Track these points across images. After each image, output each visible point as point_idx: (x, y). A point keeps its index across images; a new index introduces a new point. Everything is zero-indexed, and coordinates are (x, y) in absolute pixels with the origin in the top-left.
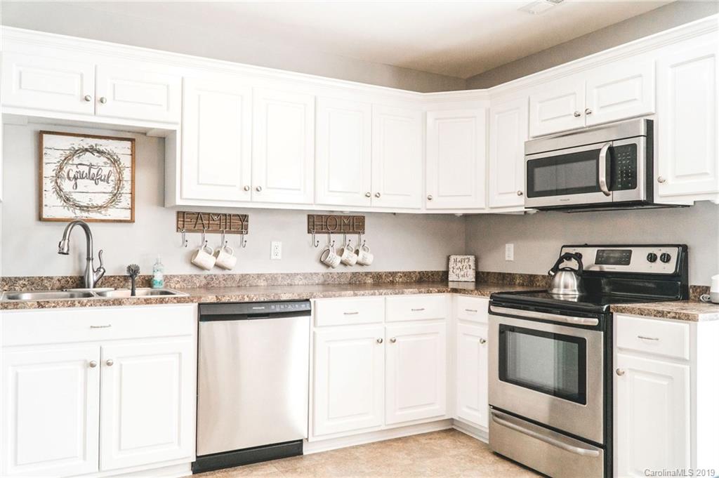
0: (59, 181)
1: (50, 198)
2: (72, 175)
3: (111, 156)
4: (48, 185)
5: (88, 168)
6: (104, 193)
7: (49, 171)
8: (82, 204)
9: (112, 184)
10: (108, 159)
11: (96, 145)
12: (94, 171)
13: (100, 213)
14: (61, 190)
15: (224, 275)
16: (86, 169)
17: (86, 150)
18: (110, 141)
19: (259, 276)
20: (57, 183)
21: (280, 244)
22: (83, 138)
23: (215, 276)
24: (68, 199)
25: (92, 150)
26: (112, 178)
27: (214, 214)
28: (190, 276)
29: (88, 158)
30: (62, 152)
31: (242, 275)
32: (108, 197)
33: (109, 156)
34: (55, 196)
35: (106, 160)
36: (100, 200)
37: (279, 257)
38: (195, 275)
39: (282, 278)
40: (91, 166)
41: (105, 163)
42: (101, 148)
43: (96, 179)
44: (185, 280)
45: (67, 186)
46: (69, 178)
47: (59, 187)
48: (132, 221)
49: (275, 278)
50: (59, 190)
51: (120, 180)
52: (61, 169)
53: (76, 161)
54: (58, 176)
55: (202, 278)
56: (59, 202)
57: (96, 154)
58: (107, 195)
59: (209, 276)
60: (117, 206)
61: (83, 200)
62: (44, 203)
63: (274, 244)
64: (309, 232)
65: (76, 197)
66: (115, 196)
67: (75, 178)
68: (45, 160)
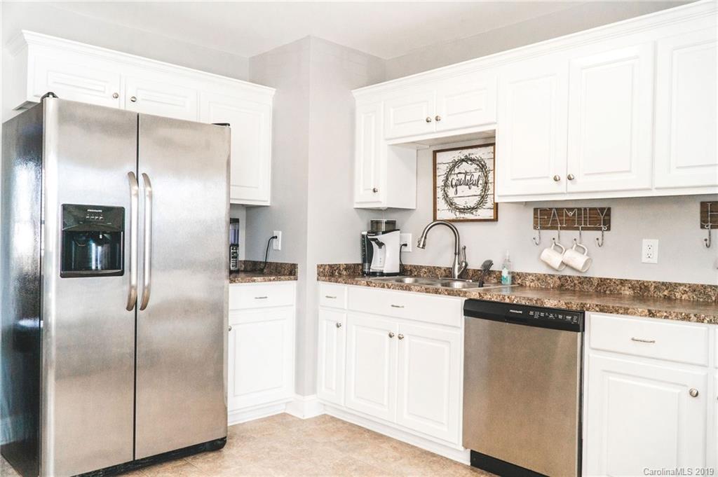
0: (446, 189)
1: (441, 204)
2: (454, 183)
3: (480, 162)
4: (440, 193)
5: (463, 175)
6: (475, 196)
7: (440, 182)
8: (460, 207)
9: (480, 187)
10: (478, 165)
11: (469, 155)
12: (468, 177)
13: (472, 213)
14: (447, 196)
15: (579, 277)
16: (462, 176)
17: (463, 160)
18: (479, 149)
19: (623, 282)
20: (445, 191)
21: (655, 243)
22: (459, 151)
23: (570, 277)
24: (452, 204)
25: (467, 160)
26: (481, 182)
27: (567, 209)
28: (544, 275)
29: (465, 167)
30: (447, 165)
31: (601, 279)
32: (478, 199)
33: (478, 163)
34: (443, 201)
35: (476, 166)
36: (472, 202)
37: (655, 260)
38: (549, 275)
39: (655, 287)
40: (466, 173)
41: (476, 169)
42: (473, 157)
43: (469, 184)
44: (539, 279)
45: (451, 192)
46: (452, 186)
47: (446, 194)
48: (496, 219)
49: (646, 286)
50: (446, 196)
51: (486, 183)
52: (447, 179)
53: (457, 171)
54: (446, 185)
55: (556, 279)
56: (446, 206)
57: (470, 163)
58: (477, 197)
59: (563, 276)
60: (484, 207)
61: (461, 203)
62: (438, 208)
63: (646, 242)
64: (702, 227)
65: (456, 201)
66: (483, 198)
67: (456, 185)
68: (438, 174)
